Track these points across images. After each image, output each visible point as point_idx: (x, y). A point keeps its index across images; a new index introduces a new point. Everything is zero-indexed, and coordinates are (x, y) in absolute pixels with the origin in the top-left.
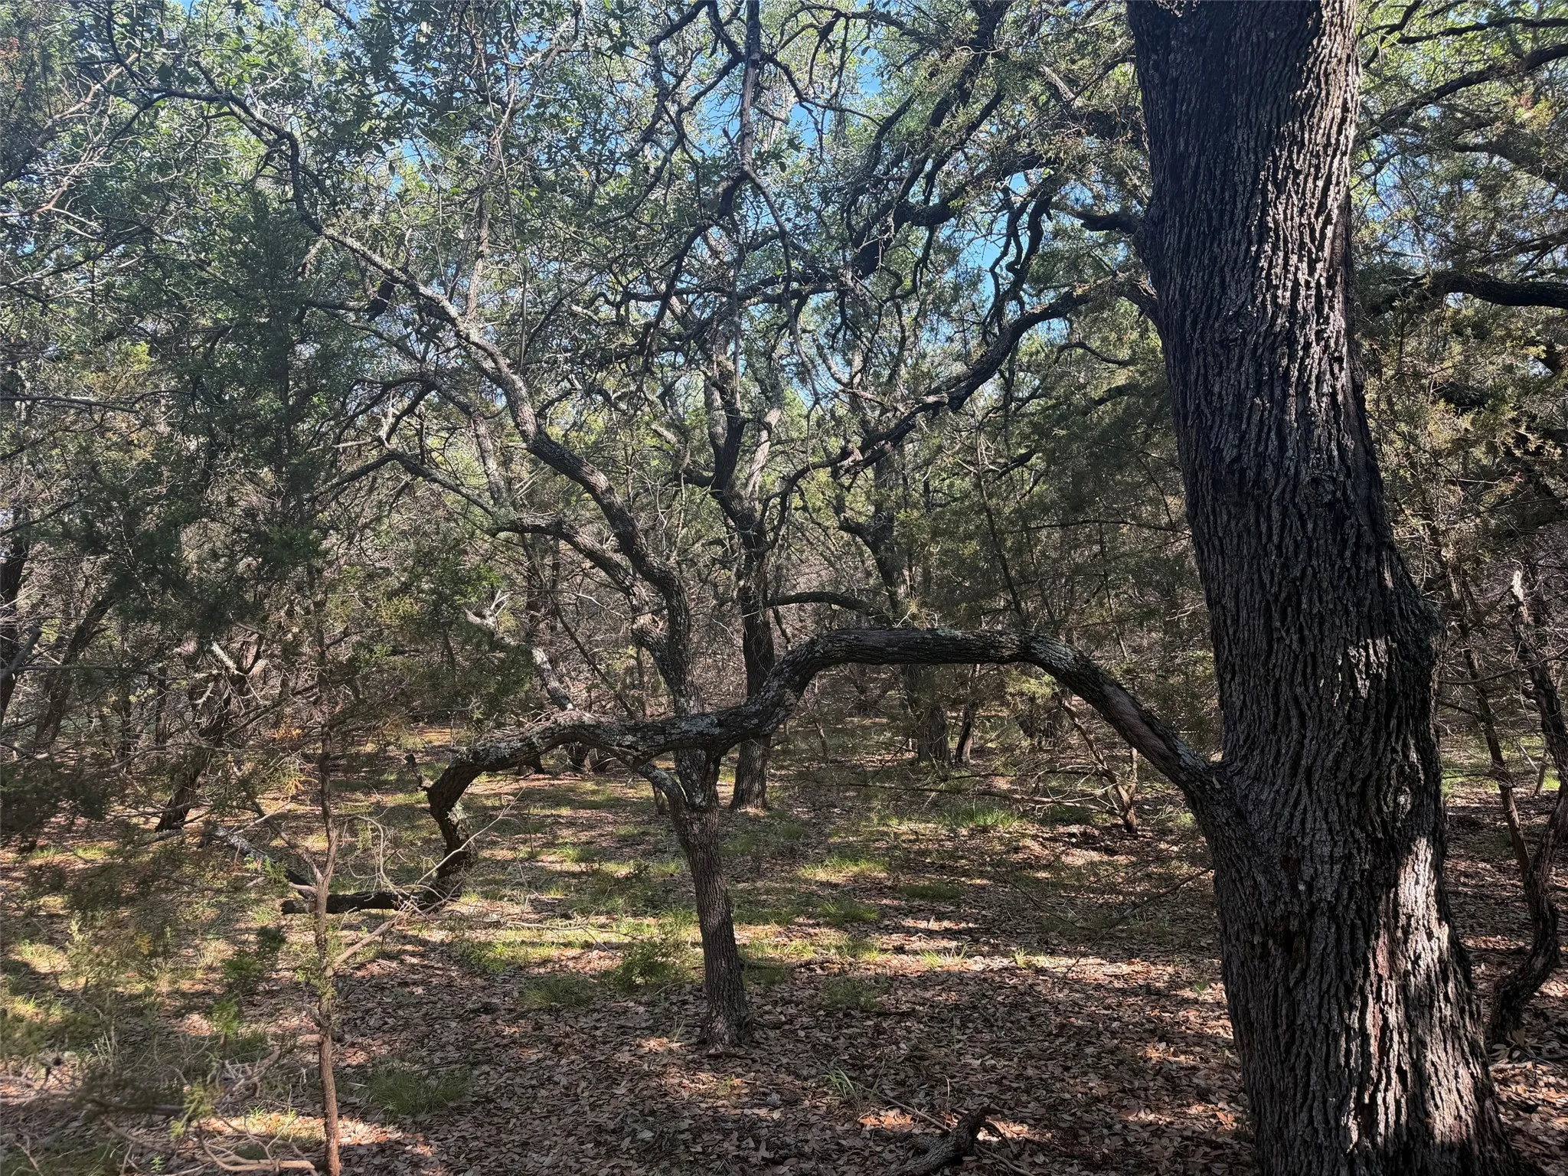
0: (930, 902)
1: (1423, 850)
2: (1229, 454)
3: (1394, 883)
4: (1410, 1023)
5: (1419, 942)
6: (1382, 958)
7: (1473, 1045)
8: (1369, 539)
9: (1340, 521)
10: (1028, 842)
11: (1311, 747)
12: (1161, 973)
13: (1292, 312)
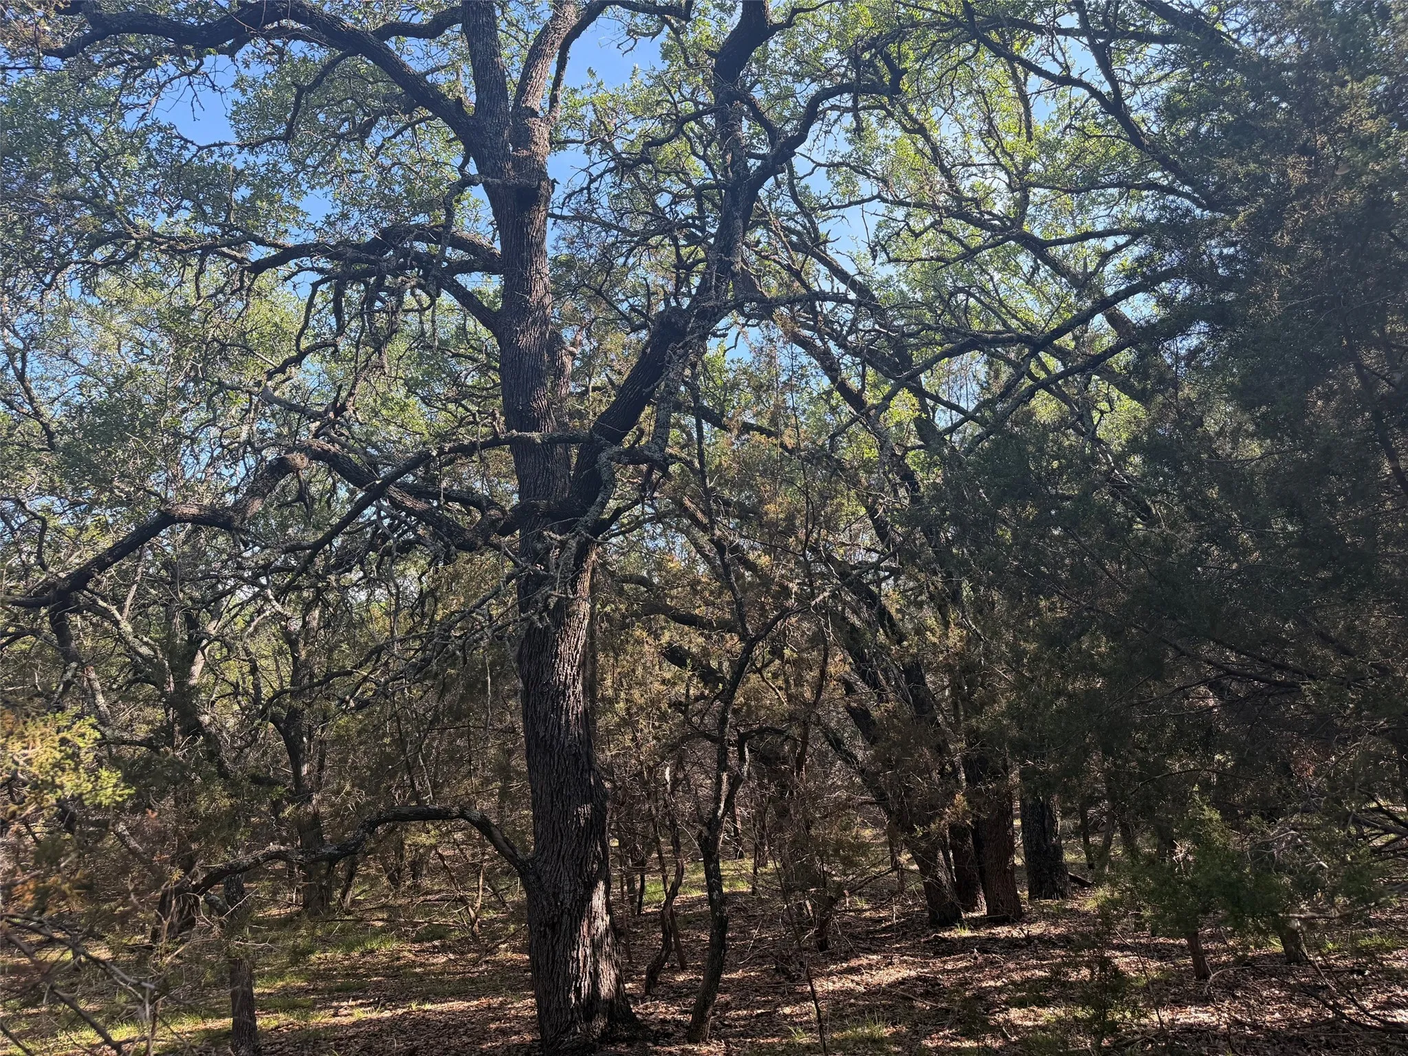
0: (345, 992)
1: (601, 885)
2: (542, 734)
3: (590, 900)
4: (594, 954)
5: (599, 923)
6: (585, 929)
7: (617, 962)
8: (586, 767)
9: (577, 762)
10: (406, 954)
11: (564, 847)
12: (496, 1001)
13: (565, 684)
